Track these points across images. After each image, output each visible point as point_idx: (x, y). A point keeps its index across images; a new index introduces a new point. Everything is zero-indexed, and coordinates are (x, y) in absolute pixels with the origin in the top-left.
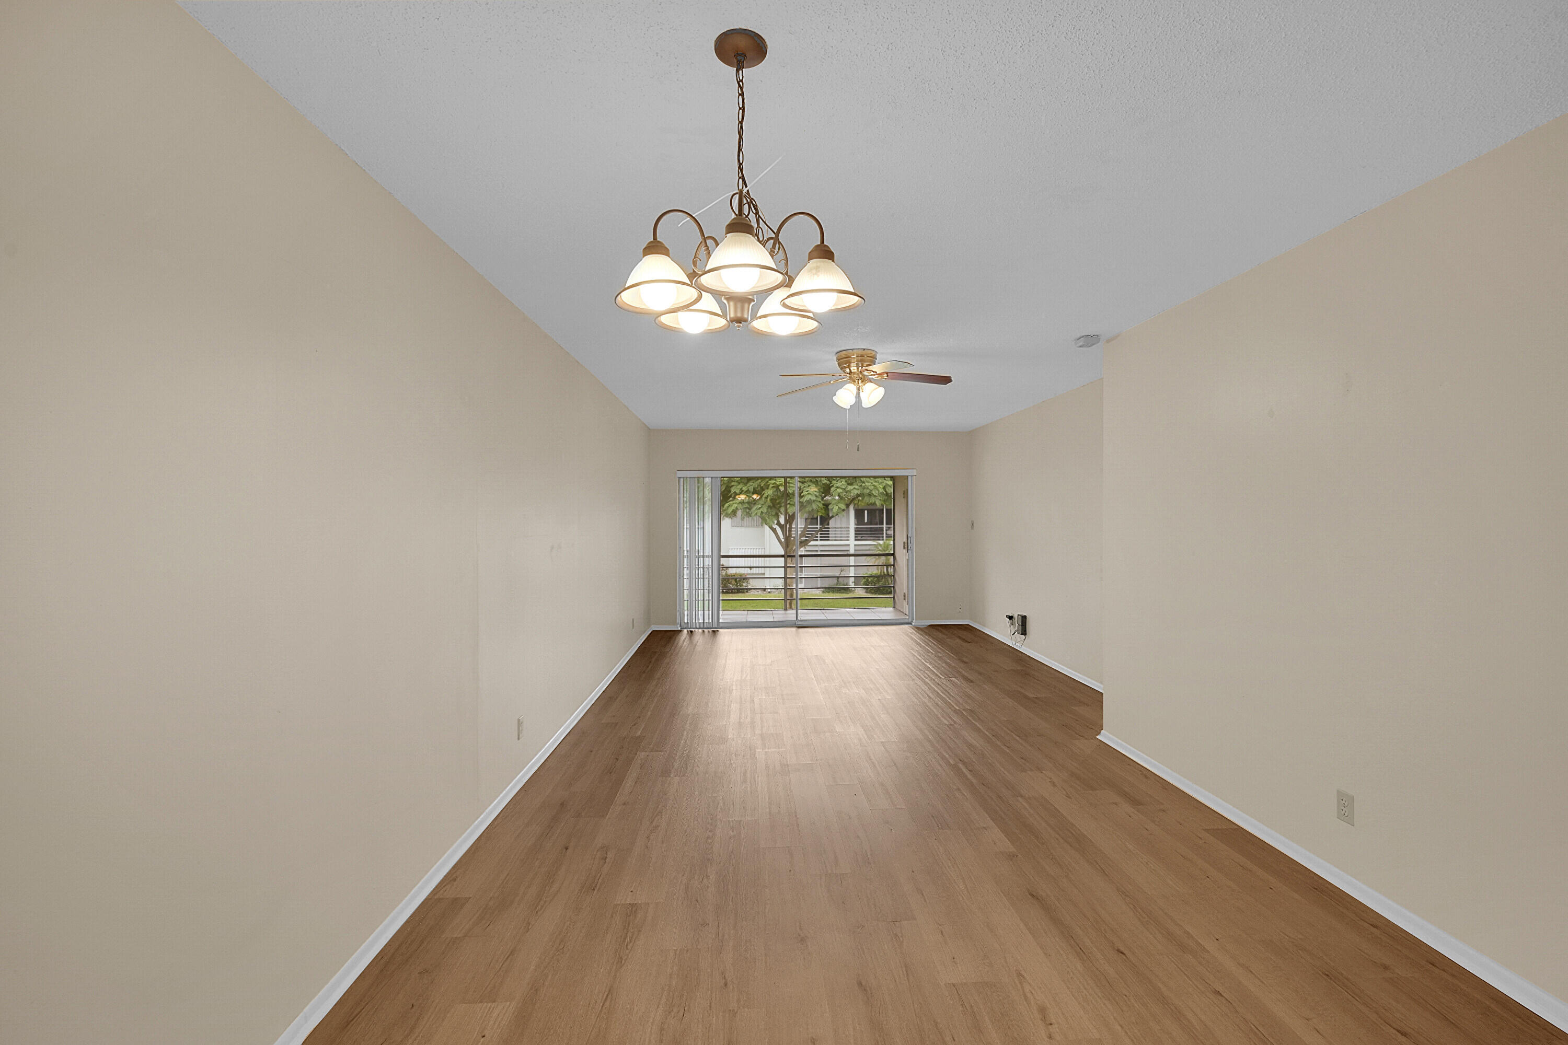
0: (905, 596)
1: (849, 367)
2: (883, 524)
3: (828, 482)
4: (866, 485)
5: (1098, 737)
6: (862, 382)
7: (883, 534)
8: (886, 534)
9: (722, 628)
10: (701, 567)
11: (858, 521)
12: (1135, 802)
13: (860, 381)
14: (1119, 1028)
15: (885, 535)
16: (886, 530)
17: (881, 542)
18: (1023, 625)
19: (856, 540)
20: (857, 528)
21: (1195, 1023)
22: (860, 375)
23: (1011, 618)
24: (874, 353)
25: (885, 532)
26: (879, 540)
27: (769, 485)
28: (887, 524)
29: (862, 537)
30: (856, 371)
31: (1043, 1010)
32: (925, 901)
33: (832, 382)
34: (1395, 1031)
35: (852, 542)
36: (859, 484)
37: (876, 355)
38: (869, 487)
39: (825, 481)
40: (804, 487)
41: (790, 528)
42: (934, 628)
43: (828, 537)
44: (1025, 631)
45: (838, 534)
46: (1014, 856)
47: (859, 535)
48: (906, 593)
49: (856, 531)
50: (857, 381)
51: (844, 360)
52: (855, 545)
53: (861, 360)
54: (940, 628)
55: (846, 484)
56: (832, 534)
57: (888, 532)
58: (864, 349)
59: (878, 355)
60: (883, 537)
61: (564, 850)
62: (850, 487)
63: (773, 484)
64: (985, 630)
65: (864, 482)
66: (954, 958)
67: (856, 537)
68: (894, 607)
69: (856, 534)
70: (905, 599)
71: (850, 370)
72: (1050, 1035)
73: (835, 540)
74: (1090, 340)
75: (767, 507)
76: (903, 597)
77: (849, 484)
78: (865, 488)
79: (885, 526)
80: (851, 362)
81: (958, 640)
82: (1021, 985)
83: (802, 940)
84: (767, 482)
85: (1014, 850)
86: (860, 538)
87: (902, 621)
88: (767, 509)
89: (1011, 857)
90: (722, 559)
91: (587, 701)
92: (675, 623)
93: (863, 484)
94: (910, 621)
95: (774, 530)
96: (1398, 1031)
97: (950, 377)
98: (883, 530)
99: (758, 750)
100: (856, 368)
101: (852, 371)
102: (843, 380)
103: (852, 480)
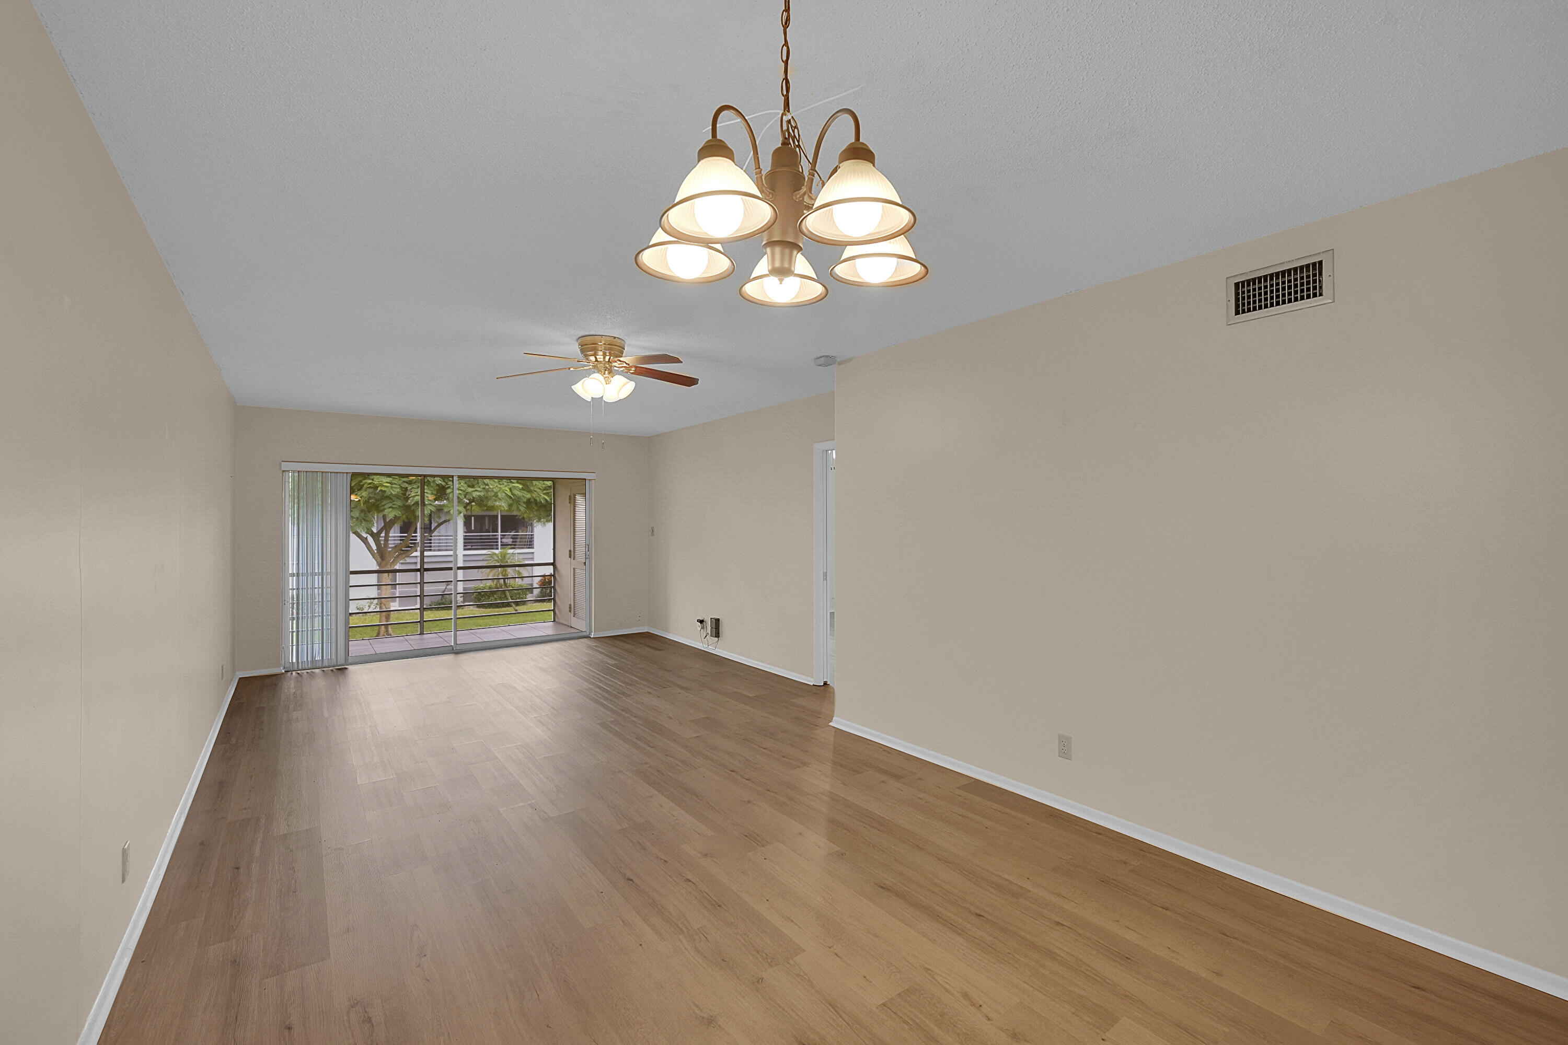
0: (570, 608)
1: (595, 355)
2: (497, 532)
3: (443, 484)
4: (490, 488)
5: (830, 724)
6: (609, 373)
7: (497, 542)
8: (501, 542)
9: (351, 664)
10: (315, 588)
11: (467, 529)
12: (897, 777)
13: (607, 372)
14: (1025, 985)
15: (499, 543)
16: (501, 539)
17: (496, 551)
18: (716, 629)
19: (465, 549)
20: (466, 536)
21: (1065, 957)
22: (607, 366)
23: (701, 622)
24: (622, 342)
25: (499, 540)
26: (493, 549)
27: (363, 485)
28: (501, 532)
29: (472, 546)
30: (602, 360)
31: (966, 996)
32: (800, 927)
33: (572, 369)
34: (1161, 909)
35: (461, 552)
36: (482, 487)
37: (624, 346)
38: (494, 489)
39: (439, 481)
40: (413, 488)
41: (387, 536)
42: (616, 639)
43: (431, 547)
44: (719, 633)
45: (442, 543)
46: (842, 855)
47: (469, 543)
48: (572, 605)
49: (465, 539)
50: (603, 371)
51: (588, 346)
52: (464, 555)
53: (610, 349)
54: (623, 639)
55: (465, 485)
56: (434, 543)
57: (503, 540)
58: (615, 338)
59: (626, 345)
60: (497, 545)
61: (286, 1032)
62: (470, 490)
63: (370, 484)
64: (667, 635)
65: (487, 485)
66: (865, 977)
67: (465, 546)
68: (554, 621)
69: (465, 543)
70: (570, 611)
71: (596, 358)
72: (987, 1017)
73: (439, 550)
74: (827, 361)
75: (359, 512)
76: (568, 609)
77: (469, 486)
78: (489, 491)
79: (499, 533)
80: (598, 350)
81: (647, 649)
82: (934, 978)
83: (711, 1021)
84: (361, 481)
85: (839, 849)
86: (470, 547)
87: (567, 636)
88: (360, 513)
89: (841, 855)
90: (351, 576)
91: (185, 795)
92: (279, 665)
93: (487, 487)
94: (588, 633)
95: (365, 540)
96: (1163, 908)
97: (698, 380)
98: (497, 539)
99: (501, 810)
100: (602, 357)
101: (599, 360)
102: (585, 368)
103: (472, 480)
